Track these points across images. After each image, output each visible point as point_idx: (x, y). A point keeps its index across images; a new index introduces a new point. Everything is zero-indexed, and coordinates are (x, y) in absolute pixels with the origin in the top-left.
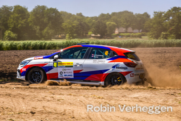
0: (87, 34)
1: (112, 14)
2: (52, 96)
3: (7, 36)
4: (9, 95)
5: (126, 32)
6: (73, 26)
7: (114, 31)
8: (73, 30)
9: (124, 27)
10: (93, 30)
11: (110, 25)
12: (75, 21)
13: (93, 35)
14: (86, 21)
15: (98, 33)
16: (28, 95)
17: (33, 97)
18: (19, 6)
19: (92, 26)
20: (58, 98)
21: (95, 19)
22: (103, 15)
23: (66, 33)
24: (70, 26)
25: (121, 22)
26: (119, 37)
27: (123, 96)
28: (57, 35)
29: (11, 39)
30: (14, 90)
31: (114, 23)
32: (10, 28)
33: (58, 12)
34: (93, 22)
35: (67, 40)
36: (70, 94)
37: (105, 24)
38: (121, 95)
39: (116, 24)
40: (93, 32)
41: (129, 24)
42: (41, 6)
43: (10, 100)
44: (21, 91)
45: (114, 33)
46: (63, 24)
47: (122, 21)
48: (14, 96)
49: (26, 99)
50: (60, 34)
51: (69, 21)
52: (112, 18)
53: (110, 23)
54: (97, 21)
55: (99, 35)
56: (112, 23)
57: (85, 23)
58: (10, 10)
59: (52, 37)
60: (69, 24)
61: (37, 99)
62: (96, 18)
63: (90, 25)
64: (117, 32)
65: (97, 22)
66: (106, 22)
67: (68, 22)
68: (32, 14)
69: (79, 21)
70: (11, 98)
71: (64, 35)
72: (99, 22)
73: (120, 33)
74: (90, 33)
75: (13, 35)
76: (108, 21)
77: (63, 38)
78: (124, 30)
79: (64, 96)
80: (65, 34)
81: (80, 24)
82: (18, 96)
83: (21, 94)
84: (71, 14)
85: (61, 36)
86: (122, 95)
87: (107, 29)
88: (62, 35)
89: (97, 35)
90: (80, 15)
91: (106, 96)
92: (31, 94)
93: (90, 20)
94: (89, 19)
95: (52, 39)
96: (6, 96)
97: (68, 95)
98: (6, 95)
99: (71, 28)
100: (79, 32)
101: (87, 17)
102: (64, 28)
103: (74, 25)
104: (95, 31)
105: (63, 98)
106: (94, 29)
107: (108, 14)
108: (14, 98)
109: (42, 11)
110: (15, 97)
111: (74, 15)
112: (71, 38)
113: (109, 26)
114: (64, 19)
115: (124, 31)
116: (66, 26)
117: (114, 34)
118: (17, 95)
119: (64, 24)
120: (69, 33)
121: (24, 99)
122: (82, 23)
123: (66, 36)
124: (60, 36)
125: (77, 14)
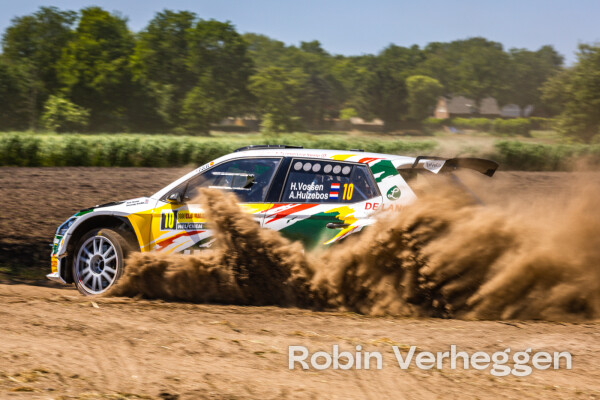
0: (336, 115)
1: (427, 47)
2: (234, 336)
3: (52, 116)
4: (80, 329)
5: (476, 114)
6: (289, 88)
7: (430, 107)
8: (288, 101)
9: (467, 97)
10: (359, 102)
11: (421, 88)
12: (297, 71)
13: (359, 121)
14: (335, 71)
15: (378, 115)
16: (147, 333)
17: (164, 337)
18: (98, 11)
19: (353, 89)
20: (254, 344)
21: (365, 65)
22: (394, 51)
23: (264, 113)
24: (279, 86)
25: (459, 79)
26: (449, 131)
27: (488, 347)
28: (231, 118)
29: (65, 126)
30: (94, 311)
31: (435, 81)
32: (65, 86)
33: (236, 35)
34: (359, 75)
35: (265, 135)
36: (298, 334)
37: (402, 84)
38: (480, 340)
39: (441, 86)
40: (357, 109)
41: (486, 84)
42: (176, 12)
43: (84, 347)
44: (119, 317)
45: (433, 115)
46: (252, 78)
47: (463, 74)
48: (99, 334)
49: (141, 344)
50: (241, 114)
51: (272, 67)
52: (427, 63)
53: (420, 81)
54: (373, 73)
55: (378, 122)
56: (428, 80)
57: (330, 78)
58: (64, 24)
59: (214, 125)
60: (275, 79)
61: (182, 348)
62: (370, 61)
63: (348, 83)
64: (442, 112)
65: (372, 76)
66: (406, 76)
67: (269, 73)
68: (145, 39)
69: (311, 69)
70: (84, 339)
71: (254, 118)
72: (379, 73)
73: (452, 116)
74: (347, 114)
75: (74, 112)
76: (413, 74)
77: (252, 127)
78: (469, 105)
79: (276, 340)
80: (258, 116)
81: (314, 81)
82: (111, 335)
83: (123, 328)
84: (281, 44)
85: (244, 121)
86: (485, 342)
87: (408, 101)
88: (247, 118)
89: (370, 120)
90: (314, 47)
91: (428, 342)
92: (158, 327)
93: (349, 66)
94: (345, 63)
95: (213, 133)
96: (69, 333)
97: (290, 335)
98: (69, 328)
99: (280, 92)
100: (308, 108)
101: (340, 58)
102: (257, 95)
103: (292, 82)
104: (364, 107)
105: (274, 348)
106: (361, 99)
107: (415, 47)
108: (97, 342)
109: (178, 29)
110: (102, 336)
111: (292, 48)
112: (281, 127)
113: (416, 90)
114: (257, 61)
115: (468, 112)
116: (261, 86)
117: (431, 120)
118: (109, 330)
119: (257, 79)
120: (275, 110)
121: (132, 343)
122: (321, 76)
123: (260, 121)
124: (239, 122)
125: (305, 45)
